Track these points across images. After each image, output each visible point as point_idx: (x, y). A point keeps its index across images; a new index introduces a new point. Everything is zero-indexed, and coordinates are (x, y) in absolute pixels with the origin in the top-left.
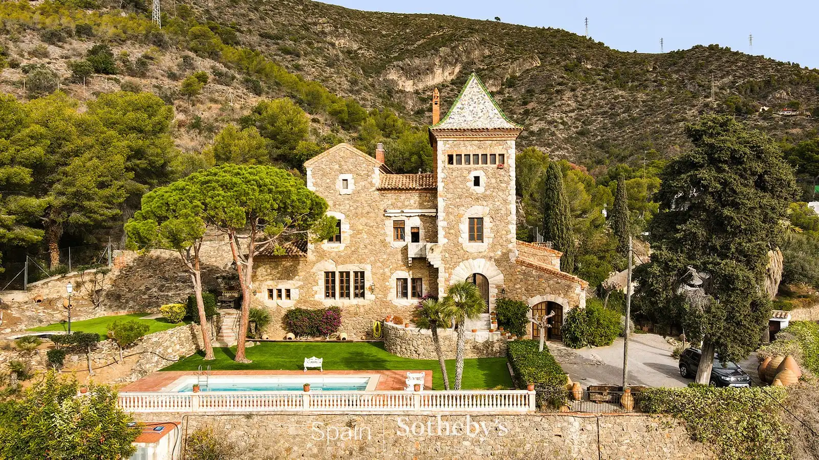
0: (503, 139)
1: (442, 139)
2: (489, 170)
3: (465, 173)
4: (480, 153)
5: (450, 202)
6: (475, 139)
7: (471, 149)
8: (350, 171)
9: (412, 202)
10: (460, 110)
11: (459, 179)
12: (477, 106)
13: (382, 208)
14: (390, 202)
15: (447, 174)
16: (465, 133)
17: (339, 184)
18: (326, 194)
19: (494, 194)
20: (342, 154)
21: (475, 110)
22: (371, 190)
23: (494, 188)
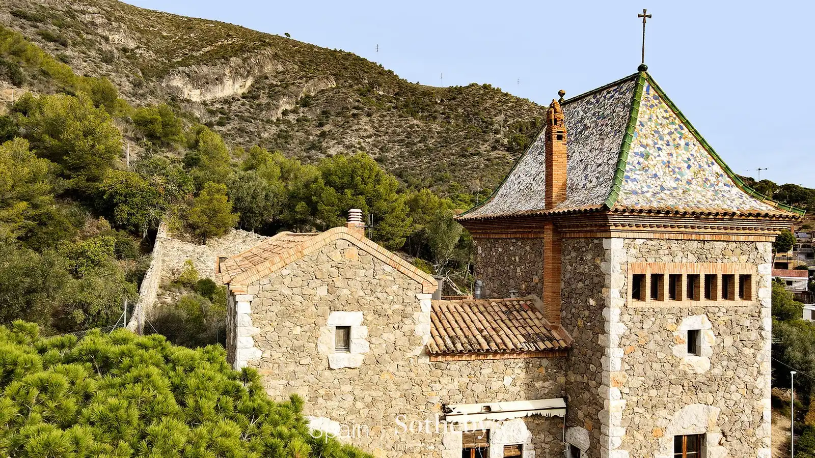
0: (751, 238)
1: (624, 235)
2: (721, 314)
3: (670, 322)
4: (702, 271)
5: (635, 399)
6: (694, 237)
7: (684, 260)
8: (359, 305)
9: (508, 380)
10: (641, 160)
11: (657, 337)
12: (673, 151)
13: (436, 400)
14: (455, 386)
15: (630, 324)
16: (682, 222)
17: (329, 339)
18: (292, 367)
19: (730, 373)
20: (337, 257)
21: (673, 160)
22: (409, 355)
23: (729, 359)
